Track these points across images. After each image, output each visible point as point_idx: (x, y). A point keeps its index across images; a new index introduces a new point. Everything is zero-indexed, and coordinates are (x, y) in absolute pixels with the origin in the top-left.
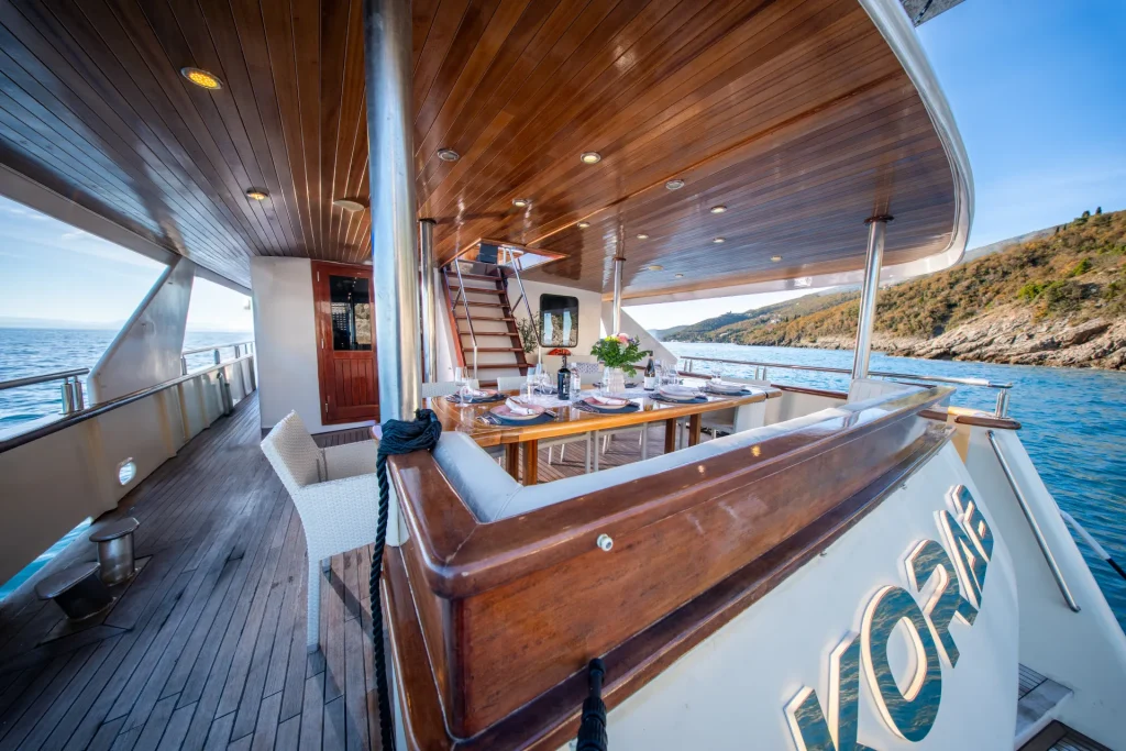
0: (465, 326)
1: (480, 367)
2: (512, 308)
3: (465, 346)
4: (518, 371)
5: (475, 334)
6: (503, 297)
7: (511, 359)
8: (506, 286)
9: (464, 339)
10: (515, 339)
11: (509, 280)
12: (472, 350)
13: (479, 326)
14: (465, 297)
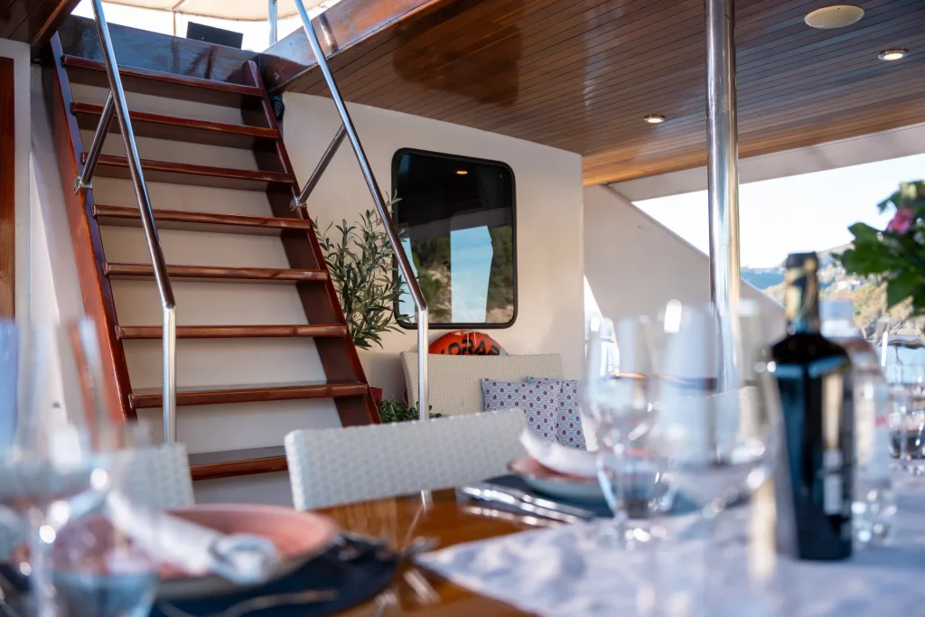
0: (134, 247)
1: (186, 401)
2: (302, 184)
3: (126, 321)
4: (331, 412)
5: (172, 276)
6: (269, 148)
7: (304, 367)
8: (279, 118)
9: (125, 295)
10: (313, 294)
11: (288, 99)
12: (155, 336)
13: (184, 249)
14: (135, 148)
